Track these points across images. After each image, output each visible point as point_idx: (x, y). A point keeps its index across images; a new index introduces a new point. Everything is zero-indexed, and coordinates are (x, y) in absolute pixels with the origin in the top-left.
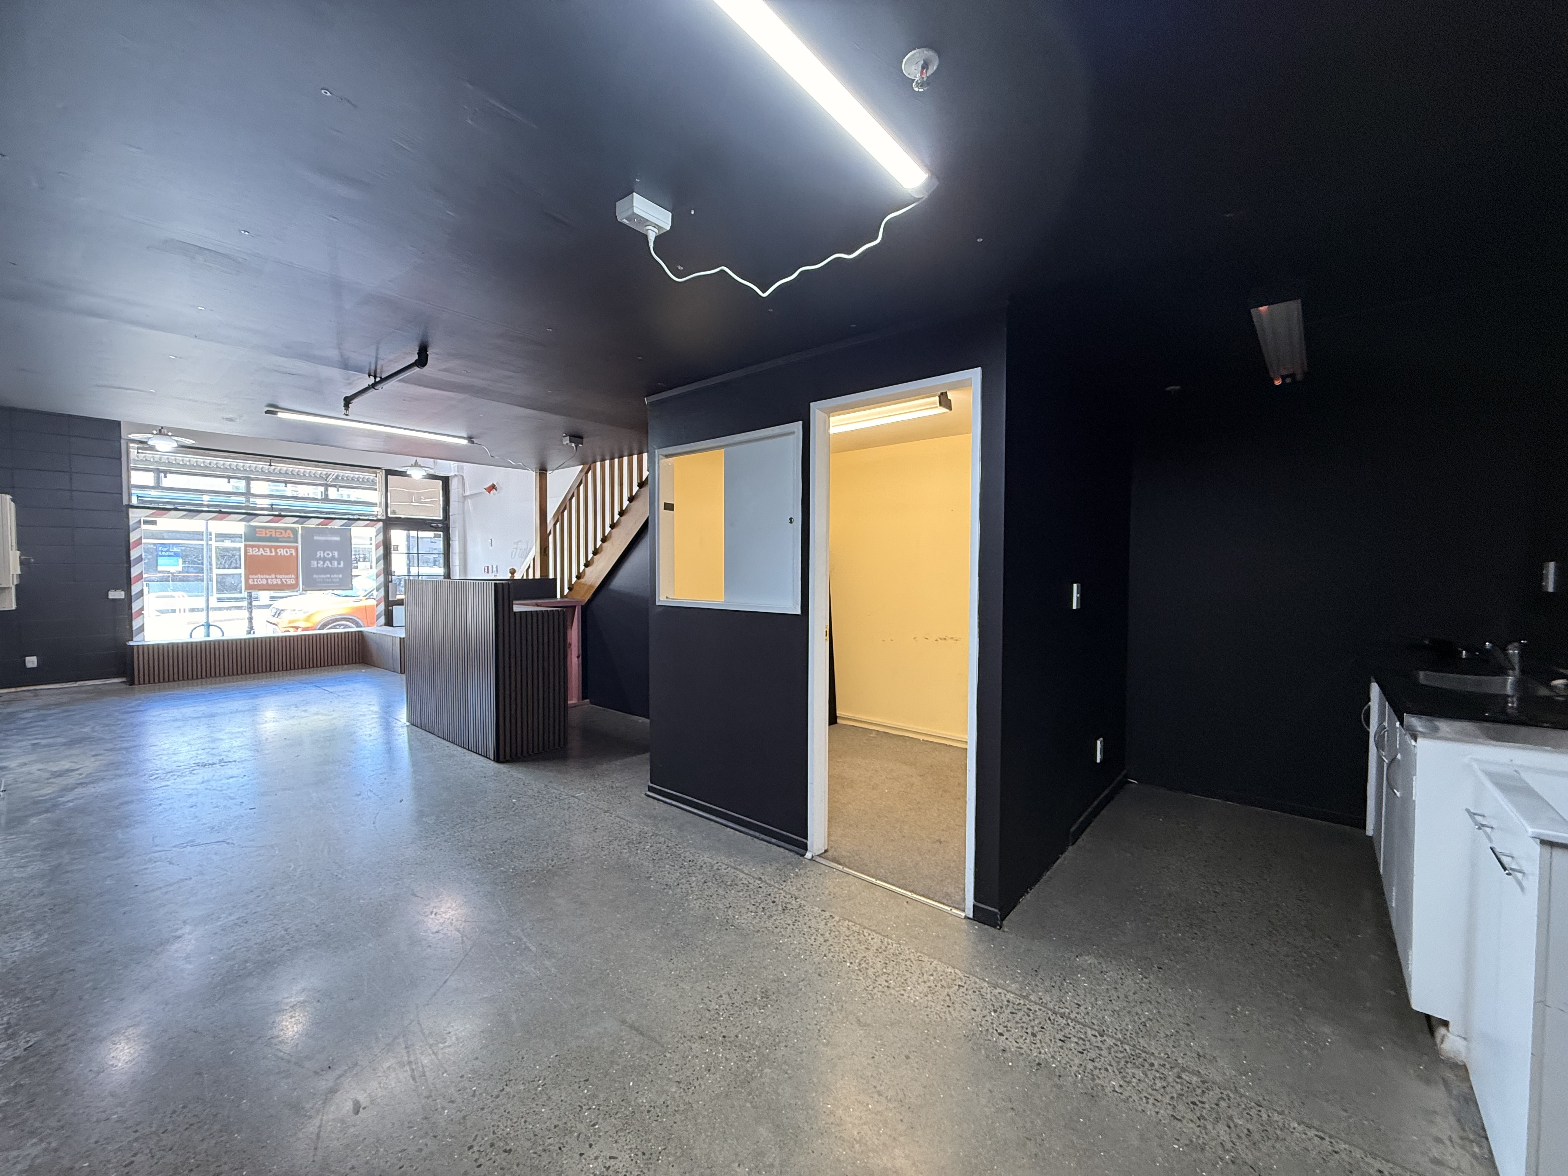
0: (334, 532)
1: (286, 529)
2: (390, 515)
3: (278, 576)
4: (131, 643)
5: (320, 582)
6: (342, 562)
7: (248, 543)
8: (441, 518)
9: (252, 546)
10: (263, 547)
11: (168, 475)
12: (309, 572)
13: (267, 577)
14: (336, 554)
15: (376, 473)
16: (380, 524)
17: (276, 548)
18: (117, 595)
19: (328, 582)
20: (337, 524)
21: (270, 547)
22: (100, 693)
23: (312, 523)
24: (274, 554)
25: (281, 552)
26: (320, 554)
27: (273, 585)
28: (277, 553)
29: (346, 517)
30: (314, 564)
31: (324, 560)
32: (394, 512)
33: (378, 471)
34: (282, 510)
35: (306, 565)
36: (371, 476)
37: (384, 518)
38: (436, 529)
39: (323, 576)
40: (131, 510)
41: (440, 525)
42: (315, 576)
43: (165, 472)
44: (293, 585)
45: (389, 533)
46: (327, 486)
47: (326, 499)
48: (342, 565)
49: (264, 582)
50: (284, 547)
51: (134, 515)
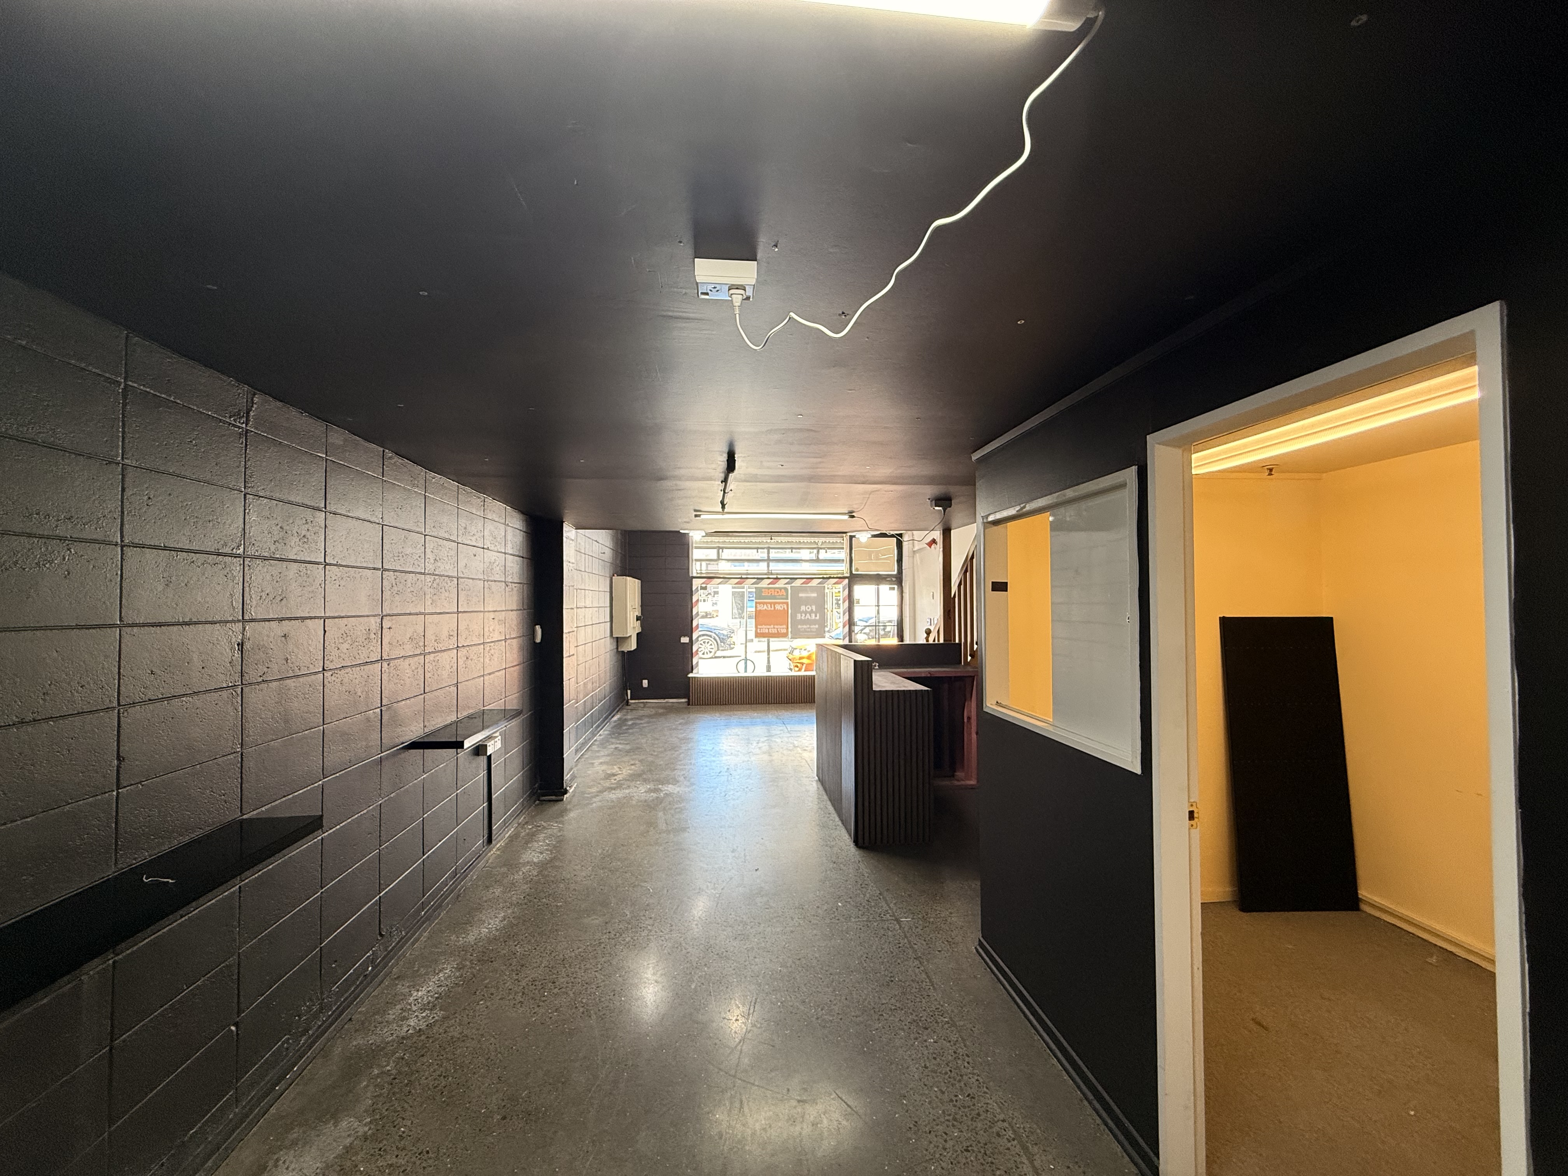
0: (813, 589)
1: (780, 589)
2: (854, 572)
3: (776, 627)
4: (690, 675)
5: (803, 632)
6: (818, 615)
7: (758, 601)
8: (895, 573)
9: (760, 603)
10: (766, 603)
11: (724, 550)
12: (795, 623)
13: (768, 627)
14: (814, 608)
15: (843, 537)
16: (846, 581)
17: (775, 603)
18: (685, 640)
19: (808, 632)
20: (815, 583)
21: (771, 603)
22: (671, 710)
23: (798, 583)
24: (773, 609)
25: (778, 607)
26: (803, 608)
27: (772, 633)
28: (775, 608)
29: (821, 576)
30: (799, 616)
31: (806, 613)
32: (857, 570)
33: (844, 535)
34: (777, 574)
35: (794, 616)
36: (839, 540)
37: (848, 575)
38: (891, 582)
39: (805, 627)
40: (694, 580)
41: (894, 579)
42: (799, 627)
43: (722, 548)
44: (784, 633)
45: (853, 587)
46: (819, 549)
47: (818, 560)
48: (818, 618)
49: (767, 631)
50: (779, 603)
51: (696, 583)
